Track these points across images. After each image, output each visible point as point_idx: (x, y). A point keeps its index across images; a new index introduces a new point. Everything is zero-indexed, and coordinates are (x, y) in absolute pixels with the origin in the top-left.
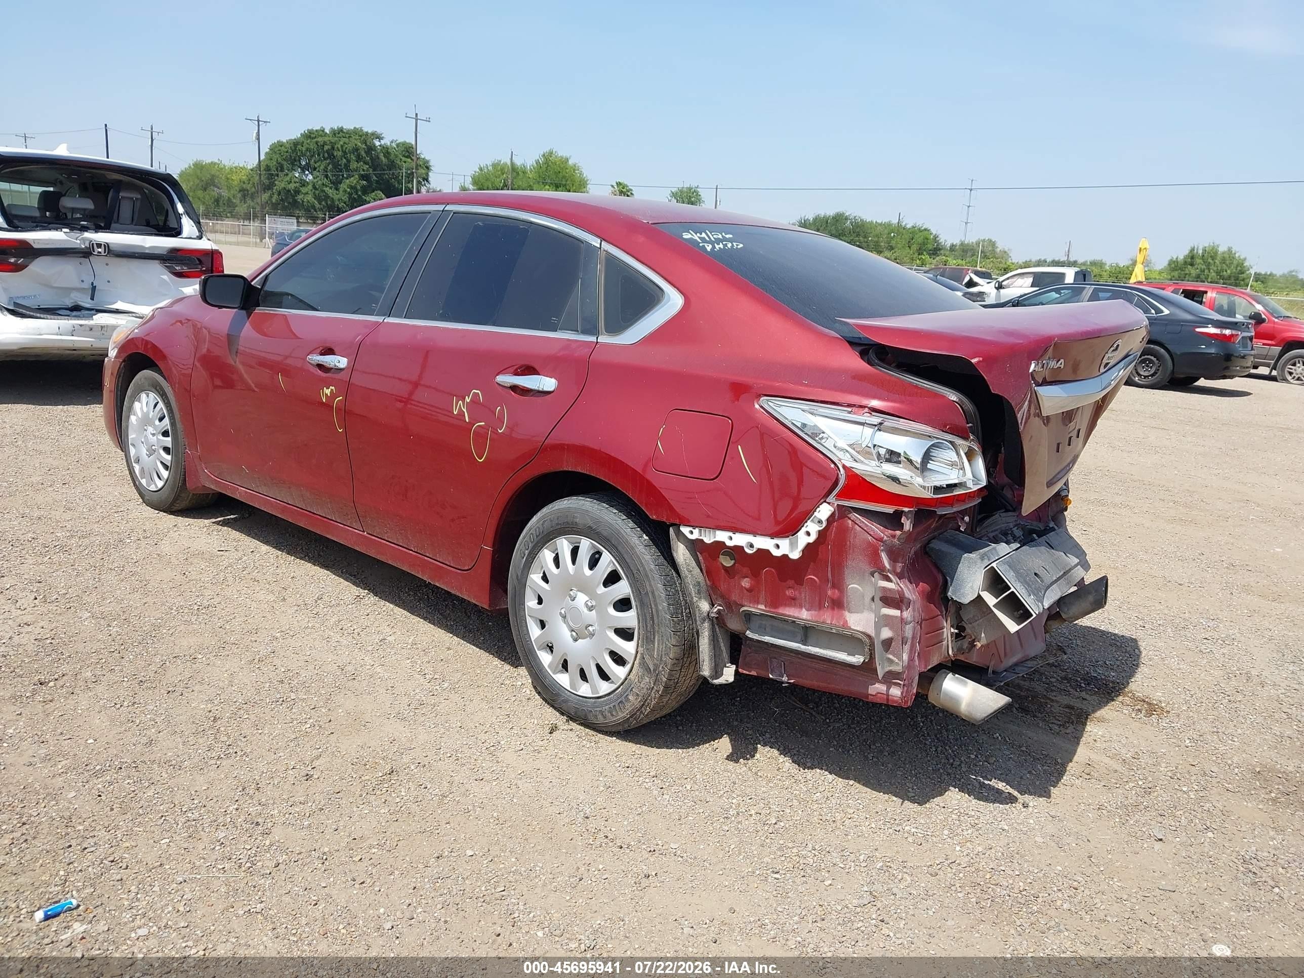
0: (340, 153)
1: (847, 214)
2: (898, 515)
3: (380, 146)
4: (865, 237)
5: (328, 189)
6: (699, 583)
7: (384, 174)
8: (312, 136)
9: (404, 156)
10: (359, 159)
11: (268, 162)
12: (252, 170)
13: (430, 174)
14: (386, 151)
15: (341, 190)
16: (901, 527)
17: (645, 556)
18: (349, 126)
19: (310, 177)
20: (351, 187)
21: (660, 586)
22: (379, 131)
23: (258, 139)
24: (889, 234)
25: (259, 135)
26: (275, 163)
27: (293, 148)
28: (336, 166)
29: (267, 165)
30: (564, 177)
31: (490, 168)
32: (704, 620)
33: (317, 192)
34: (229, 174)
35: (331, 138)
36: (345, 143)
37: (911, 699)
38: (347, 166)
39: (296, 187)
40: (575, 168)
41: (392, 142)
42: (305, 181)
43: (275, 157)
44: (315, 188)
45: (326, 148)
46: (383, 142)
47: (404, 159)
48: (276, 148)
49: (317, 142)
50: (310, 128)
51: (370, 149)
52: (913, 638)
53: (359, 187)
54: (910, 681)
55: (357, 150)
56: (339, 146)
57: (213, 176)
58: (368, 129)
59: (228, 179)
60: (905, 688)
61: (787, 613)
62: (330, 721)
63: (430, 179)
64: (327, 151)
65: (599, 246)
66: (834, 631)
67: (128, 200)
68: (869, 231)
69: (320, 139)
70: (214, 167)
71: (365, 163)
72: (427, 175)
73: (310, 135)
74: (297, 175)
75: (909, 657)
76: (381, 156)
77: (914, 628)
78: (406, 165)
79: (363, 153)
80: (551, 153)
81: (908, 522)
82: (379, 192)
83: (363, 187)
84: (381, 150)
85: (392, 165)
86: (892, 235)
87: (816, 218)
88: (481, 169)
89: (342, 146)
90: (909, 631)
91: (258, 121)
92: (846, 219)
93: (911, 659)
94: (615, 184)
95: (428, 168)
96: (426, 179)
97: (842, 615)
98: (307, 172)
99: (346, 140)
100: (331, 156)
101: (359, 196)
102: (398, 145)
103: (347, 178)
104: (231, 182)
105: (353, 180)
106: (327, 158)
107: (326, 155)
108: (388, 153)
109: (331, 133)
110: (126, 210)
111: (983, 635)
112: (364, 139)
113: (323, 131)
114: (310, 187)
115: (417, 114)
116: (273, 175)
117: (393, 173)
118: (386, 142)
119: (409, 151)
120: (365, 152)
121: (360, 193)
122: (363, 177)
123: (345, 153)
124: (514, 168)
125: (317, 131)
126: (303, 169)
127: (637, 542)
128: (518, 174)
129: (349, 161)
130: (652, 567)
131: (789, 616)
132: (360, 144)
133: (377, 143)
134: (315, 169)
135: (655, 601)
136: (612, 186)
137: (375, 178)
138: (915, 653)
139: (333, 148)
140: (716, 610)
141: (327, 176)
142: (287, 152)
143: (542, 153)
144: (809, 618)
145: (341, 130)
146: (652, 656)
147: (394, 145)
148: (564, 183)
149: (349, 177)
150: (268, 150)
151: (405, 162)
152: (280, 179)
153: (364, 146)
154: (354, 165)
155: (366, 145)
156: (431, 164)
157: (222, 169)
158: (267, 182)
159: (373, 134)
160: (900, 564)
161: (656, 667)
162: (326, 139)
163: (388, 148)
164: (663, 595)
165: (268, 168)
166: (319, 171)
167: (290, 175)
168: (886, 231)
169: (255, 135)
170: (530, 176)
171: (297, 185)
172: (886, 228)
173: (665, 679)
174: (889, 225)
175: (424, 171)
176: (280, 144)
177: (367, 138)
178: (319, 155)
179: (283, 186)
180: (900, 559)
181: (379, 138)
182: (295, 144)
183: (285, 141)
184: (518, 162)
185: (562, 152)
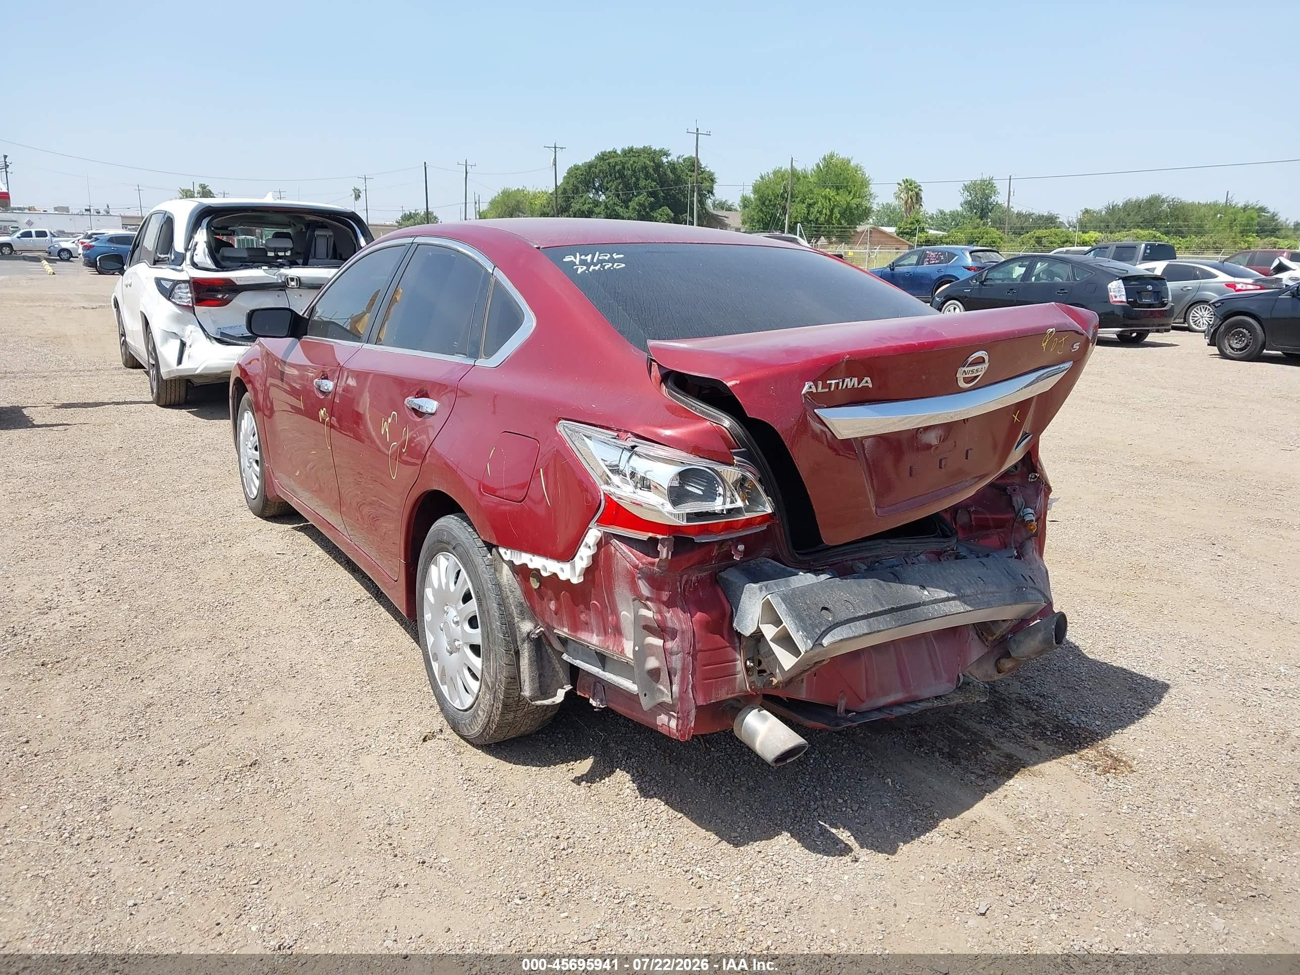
0: (630, 172)
1: (1164, 197)
2: (653, 542)
3: (667, 162)
4: (1185, 220)
5: (618, 207)
6: (521, 604)
7: (671, 190)
8: (605, 158)
9: (690, 170)
10: (648, 176)
11: (565, 186)
12: (551, 194)
13: (715, 186)
14: (673, 166)
15: (631, 208)
16: (657, 554)
17: (485, 575)
18: (638, 145)
19: (603, 197)
20: (640, 205)
21: (495, 605)
22: (666, 148)
23: (555, 165)
24: (1216, 215)
25: (556, 162)
26: (571, 186)
27: (588, 171)
28: (627, 186)
29: (564, 189)
30: (845, 179)
31: (771, 176)
32: (524, 641)
33: (609, 212)
34: (532, 199)
35: (621, 159)
36: (634, 162)
37: (689, 733)
38: (636, 184)
39: (590, 208)
40: (857, 169)
41: (679, 158)
42: (598, 201)
43: (572, 180)
44: (606, 207)
45: (617, 168)
46: (670, 159)
47: (689, 173)
48: (573, 172)
49: (609, 164)
50: (603, 150)
51: (658, 166)
52: (684, 669)
53: (647, 204)
54: (686, 714)
55: (646, 168)
56: (629, 165)
57: (518, 201)
58: (656, 147)
59: (531, 204)
60: (680, 721)
61: (583, 638)
62: (243, 713)
63: (714, 191)
64: (619, 171)
65: (491, 272)
66: (615, 658)
67: (323, 239)
68: (1190, 214)
69: (612, 160)
70: (520, 193)
71: (653, 180)
72: (712, 187)
73: (603, 157)
74: (591, 196)
75: (680, 689)
76: (669, 172)
77: (684, 659)
78: (691, 180)
79: (651, 171)
80: (832, 156)
81: (665, 550)
82: (666, 207)
83: (651, 204)
84: (668, 167)
85: (678, 180)
86: (1219, 216)
87: (1127, 203)
88: (762, 178)
89: (632, 165)
90: (676, 662)
91: (555, 148)
92: (1163, 201)
93: (683, 691)
94: (901, 182)
95: (713, 181)
96: (711, 192)
97: (621, 642)
98: (600, 193)
99: (636, 159)
100: (622, 176)
101: (647, 213)
102: (684, 160)
103: (636, 196)
104: (533, 206)
105: (642, 198)
106: (619, 178)
107: (617, 175)
108: (675, 169)
109: (622, 153)
110: (321, 246)
111: (778, 671)
112: (652, 157)
113: (615, 152)
114: (603, 207)
115: (697, 129)
116: (569, 197)
117: (680, 188)
118: (673, 158)
119: (693, 164)
120: (654, 170)
121: (648, 210)
122: (652, 194)
123: (634, 171)
124: (794, 173)
125: (609, 152)
126: (597, 191)
127: (481, 561)
128: (799, 179)
129: (638, 179)
130: (490, 586)
131: (584, 640)
132: (648, 162)
133: (665, 160)
134: (607, 189)
135: (490, 619)
136: (899, 184)
137: (662, 194)
138: (688, 685)
139: (624, 168)
140: (538, 631)
141: (618, 196)
142: (582, 175)
143: (823, 157)
144: (598, 644)
145: (631, 150)
146: (489, 673)
147: (681, 160)
148: (845, 184)
149: (639, 194)
150: (566, 174)
151: (691, 176)
152: (576, 201)
153: (652, 164)
154: (642, 183)
155: (654, 162)
156: (716, 176)
157: (526, 195)
158: (564, 204)
159: (661, 151)
160: (666, 593)
161: (494, 684)
162: (617, 159)
163: (674, 164)
164: (497, 614)
165: (565, 191)
166: (611, 191)
167: (584, 197)
168: (1212, 212)
169: (552, 161)
170: (812, 180)
171: (591, 205)
172: (1211, 209)
173: (502, 697)
174: (1215, 204)
175: (708, 184)
176: (577, 168)
177: (654, 156)
178: (611, 175)
179: (578, 207)
180: (666, 588)
181: (667, 154)
182: (590, 166)
183: (580, 164)
184: (799, 167)
185: (843, 154)
